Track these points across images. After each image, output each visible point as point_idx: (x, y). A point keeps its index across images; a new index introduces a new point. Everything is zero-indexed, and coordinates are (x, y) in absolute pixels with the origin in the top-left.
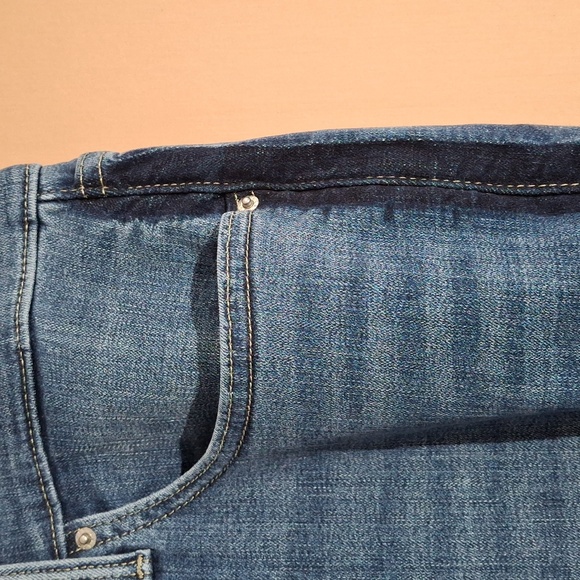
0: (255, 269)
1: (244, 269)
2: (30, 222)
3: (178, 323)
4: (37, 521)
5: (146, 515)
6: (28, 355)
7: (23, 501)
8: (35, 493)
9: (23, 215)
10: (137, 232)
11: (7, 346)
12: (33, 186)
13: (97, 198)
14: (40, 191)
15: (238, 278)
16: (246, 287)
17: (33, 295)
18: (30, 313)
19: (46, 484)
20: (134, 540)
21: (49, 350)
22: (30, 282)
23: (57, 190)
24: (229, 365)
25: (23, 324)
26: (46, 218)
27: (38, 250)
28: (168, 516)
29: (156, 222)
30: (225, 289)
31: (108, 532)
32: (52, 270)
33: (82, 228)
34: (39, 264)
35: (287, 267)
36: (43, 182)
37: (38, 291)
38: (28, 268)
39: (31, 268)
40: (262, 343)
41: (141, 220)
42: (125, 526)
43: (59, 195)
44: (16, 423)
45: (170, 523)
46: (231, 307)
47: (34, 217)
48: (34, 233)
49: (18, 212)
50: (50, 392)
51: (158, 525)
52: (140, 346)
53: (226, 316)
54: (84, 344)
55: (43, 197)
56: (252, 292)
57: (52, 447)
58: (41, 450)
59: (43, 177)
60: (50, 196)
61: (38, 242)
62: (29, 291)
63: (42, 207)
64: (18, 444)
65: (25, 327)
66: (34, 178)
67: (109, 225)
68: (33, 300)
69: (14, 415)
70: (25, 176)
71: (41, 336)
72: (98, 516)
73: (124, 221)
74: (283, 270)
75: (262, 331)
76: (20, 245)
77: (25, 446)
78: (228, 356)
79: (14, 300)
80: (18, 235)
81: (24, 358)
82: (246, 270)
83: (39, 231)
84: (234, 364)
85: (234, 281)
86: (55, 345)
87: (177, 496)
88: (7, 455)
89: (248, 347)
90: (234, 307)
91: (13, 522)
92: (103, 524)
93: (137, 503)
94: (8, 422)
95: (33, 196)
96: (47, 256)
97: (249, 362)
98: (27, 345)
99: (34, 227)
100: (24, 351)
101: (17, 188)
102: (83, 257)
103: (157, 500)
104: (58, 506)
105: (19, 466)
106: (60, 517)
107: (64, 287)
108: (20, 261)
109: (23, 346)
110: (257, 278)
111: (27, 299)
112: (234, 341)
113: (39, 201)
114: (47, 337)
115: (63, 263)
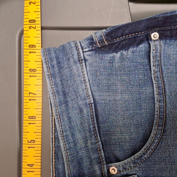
0: (162, 65)
1: (159, 65)
2: (82, 60)
3: (142, 86)
4: (97, 164)
5: (134, 163)
6: (93, 105)
7: (93, 157)
8: (97, 153)
9: (79, 58)
10: (122, 54)
11: (86, 103)
12: (80, 47)
13: (104, 46)
14: (82, 49)
15: (158, 68)
16: (160, 70)
17: (90, 85)
18: (91, 91)
19: (100, 150)
20: (131, 172)
21: (100, 102)
22: (87, 80)
23: (89, 47)
24: (157, 94)
25: (90, 95)
26: (87, 57)
27: (86, 69)
28: (141, 162)
29: (128, 50)
30: (154, 72)
31: (121, 169)
32: (93, 75)
33: (102, 58)
34: (88, 74)
35: (172, 62)
36: (83, 45)
37: (91, 83)
38: (85, 76)
39: (86, 76)
40: (167, 87)
41: (123, 50)
42: (127, 167)
43: (91, 48)
44: (90, 128)
45: (142, 165)
46: (156, 77)
47: (83, 58)
48: (84, 64)
49: (77, 57)
50: (101, 116)
51: (138, 166)
52: (132, 96)
53: (155, 80)
54: (112, 98)
55: (85, 50)
56: (162, 72)
57: (102, 136)
58: (99, 137)
59: (82, 43)
60: (87, 50)
61: (86, 66)
62: (88, 84)
63: (85, 53)
64: (91, 136)
65: (91, 96)
66: (79, 44)
67: (112, 55)
68: (90, 86)
69: (89, 126)
70: (76, 44)
71: (96, 98)
72: (117, 163)
73: (117, 52)
74: (171, 64)
75: (166, 83)
76: (80, 68)
77: (93, 137)
78: (157, 92)
79: (84, 88)
80: (79, 65)
81: (92, 106)
82: (160, 65)
83: (85, 62)
84: (159, 94)
85: (157, 69)
86: (102, 100)
87: (144, 154)
88: (87, 140)
89: (163, 89)
90: (157, 77)
91: (89, 164)
92: (119, 166)
93: (131, 158)
94: (87, 128)
95: (81, 50)
96: (90, 70)
97: (163, 93)
98: (92, 101)
99: (83, 61)
100: (91, 104)
101: (74, 49)
102: (104, 68)
103: (137, 156)
104: (104, 158)
105: (92, 144)
106: (105, 163)
107: (99, 80)
108: (81, 74)
109: (91, 102)
110: (163, 67)
111: (88, 86)
112: (159, 87)
113: (83, 52)
114: (99, 98)
115: (96, 71)
